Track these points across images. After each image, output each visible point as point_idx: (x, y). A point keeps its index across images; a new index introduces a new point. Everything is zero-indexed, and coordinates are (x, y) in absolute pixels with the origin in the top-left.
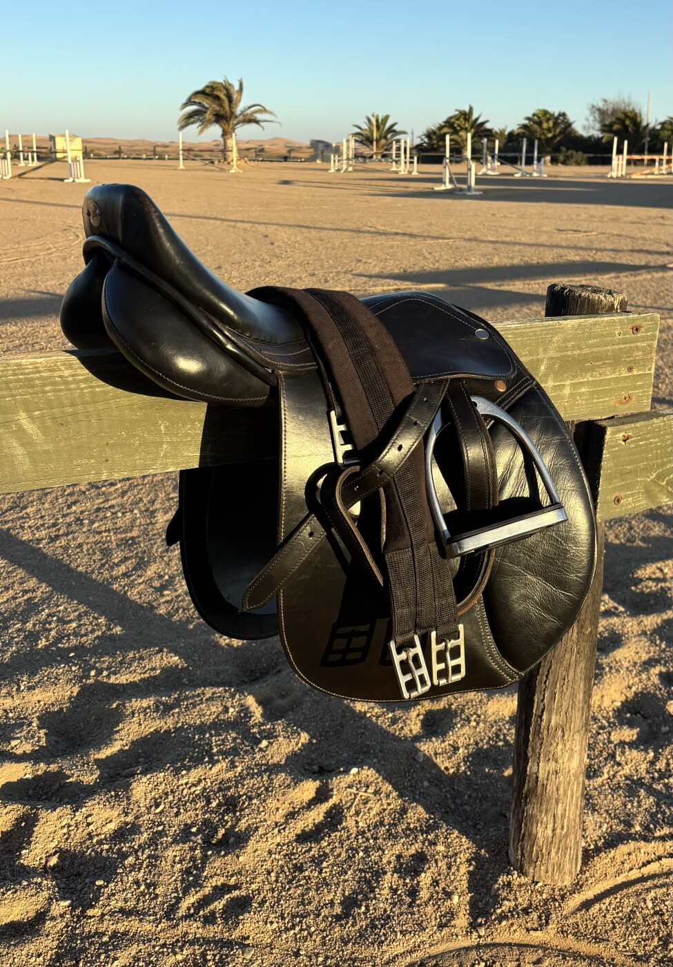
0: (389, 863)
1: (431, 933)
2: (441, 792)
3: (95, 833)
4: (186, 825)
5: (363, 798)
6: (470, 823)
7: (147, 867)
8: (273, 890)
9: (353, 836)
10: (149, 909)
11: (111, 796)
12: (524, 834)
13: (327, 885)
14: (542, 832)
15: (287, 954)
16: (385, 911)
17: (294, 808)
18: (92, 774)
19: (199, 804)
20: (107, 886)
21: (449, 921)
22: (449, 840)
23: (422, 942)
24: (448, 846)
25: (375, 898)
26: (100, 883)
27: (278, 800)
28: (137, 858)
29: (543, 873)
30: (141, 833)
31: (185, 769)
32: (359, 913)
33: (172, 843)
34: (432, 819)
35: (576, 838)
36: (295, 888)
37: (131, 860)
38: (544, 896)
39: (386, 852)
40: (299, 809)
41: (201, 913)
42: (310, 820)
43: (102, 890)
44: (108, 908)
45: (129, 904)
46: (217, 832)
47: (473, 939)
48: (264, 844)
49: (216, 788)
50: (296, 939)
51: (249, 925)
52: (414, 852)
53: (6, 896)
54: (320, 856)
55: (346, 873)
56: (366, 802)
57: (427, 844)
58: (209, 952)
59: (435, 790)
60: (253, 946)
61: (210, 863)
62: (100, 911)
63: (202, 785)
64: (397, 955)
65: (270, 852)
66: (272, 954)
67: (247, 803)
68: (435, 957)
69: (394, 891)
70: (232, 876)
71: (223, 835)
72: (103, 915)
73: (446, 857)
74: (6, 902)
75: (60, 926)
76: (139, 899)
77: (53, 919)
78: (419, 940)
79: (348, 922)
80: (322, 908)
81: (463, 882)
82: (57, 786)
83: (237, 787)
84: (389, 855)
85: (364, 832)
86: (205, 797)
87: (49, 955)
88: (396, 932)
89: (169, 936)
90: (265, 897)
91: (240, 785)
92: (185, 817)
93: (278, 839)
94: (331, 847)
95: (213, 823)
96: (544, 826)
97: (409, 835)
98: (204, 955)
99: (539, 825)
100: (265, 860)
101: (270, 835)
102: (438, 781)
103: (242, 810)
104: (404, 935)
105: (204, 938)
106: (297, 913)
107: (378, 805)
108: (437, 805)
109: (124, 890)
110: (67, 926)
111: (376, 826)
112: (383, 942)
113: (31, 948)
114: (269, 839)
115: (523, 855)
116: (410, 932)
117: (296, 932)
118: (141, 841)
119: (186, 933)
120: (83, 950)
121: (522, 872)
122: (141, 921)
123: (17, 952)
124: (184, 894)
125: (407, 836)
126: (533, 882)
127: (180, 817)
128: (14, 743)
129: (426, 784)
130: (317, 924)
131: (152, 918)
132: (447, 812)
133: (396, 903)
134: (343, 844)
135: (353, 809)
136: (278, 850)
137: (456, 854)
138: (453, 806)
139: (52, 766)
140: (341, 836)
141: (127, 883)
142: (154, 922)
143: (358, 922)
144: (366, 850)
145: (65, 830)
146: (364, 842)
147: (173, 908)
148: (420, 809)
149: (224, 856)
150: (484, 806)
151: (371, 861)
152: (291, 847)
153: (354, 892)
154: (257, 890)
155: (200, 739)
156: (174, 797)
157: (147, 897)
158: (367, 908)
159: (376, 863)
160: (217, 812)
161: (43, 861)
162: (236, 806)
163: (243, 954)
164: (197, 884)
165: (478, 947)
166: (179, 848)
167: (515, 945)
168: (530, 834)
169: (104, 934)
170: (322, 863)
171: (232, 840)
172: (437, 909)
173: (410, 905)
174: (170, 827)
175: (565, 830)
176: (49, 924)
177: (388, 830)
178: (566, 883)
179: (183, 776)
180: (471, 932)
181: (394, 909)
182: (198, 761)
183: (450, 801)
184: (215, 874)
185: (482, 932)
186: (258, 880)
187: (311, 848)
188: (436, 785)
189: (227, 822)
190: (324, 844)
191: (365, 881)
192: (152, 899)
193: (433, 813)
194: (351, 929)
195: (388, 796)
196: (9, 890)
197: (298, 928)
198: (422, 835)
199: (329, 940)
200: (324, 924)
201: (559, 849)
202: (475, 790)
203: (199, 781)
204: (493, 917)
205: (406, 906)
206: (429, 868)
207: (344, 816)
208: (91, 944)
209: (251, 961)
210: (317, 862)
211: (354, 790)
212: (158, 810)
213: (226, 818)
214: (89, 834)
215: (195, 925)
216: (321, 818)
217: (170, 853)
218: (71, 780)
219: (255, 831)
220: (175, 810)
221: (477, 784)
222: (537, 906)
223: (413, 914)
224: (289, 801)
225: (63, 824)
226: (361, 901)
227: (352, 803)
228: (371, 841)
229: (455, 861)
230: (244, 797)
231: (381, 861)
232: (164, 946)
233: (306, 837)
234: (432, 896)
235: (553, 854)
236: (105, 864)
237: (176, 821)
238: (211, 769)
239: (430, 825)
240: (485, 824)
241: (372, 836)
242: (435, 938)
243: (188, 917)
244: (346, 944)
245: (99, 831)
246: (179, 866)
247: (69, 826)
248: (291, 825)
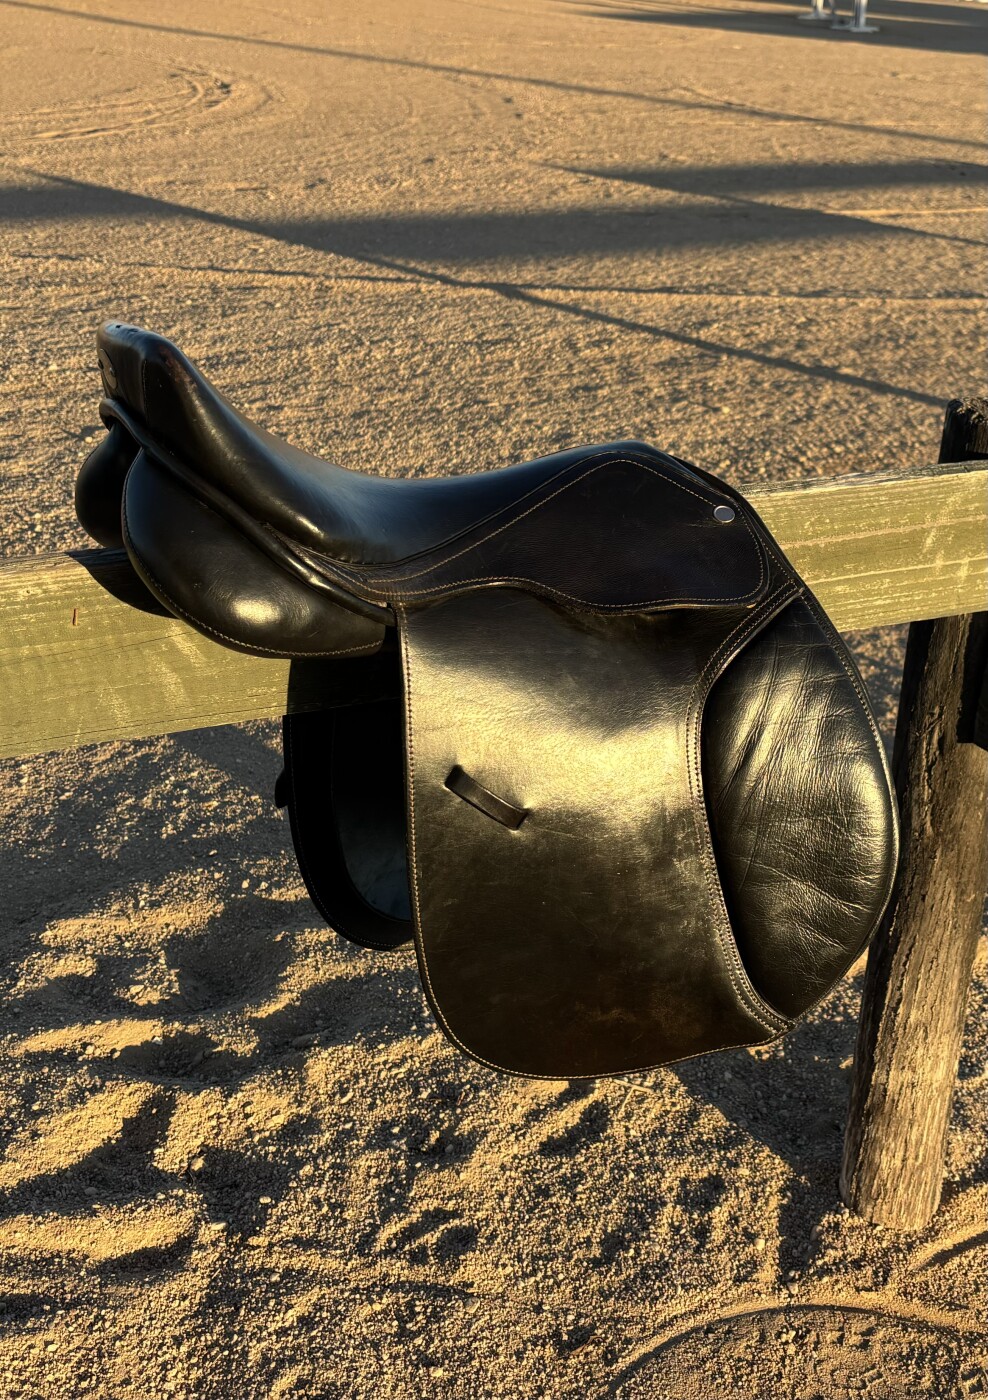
0: (670, 1189)
1: (724, 1288)
2: (750, 1088)
3: (256, 1129)
4: (384, 1122)
5: (637, 1093)
6: (788, 1136)
7: (331, 1180)
8: (506, 1221)
9: (621, 1149)
10: (335, 1239)
11: (278, 1077)
12: (862, 1162)
13: (583, 1217)
14: (888, 1161)
15: (525, 1309)
16: (662, 1256)
17: (538, 1105)
18: (249, 1042)
19: (403, 1094)
20: (276, 1206)
21: (750, 1273)
22: (757, 1161)
23: (712, 1300)
24: (754, 1169)
25: (649, 1238)
26: (265, 1200)
27: (516, 1092)
28: (317, 1168)
29: (884, 1214)
30: (322, 1132)
31: (383, 1042)
32: (625, 1258)
33: (365, 1148)
34: (734, 1128)
35: (934, 1171)
36: (538, 1219)
37: (307, 1169)
38: (884, 1244)
39: (667, 1174)
40: (546, 1106)
41: (407, 1247)
42: (561, 1124)
43: (269, 1211)
44: (278, 1236)
45: (306, 1231)
46: (428, 1135)
47: (781, 1299)
48: (495, 1156)
49: (427, 1071)
50: (538, 1288)
51: (474, 1269)
52: (706, 1175)
53: (135, 1214)
54: (574, 1176)
55: (610, 1202)
56: (641, 1099)
57: (724, 1165)
58: (417, 1303)
59: (740, 1085)
60: (478, 1296)
61: (419, 1179)
62: (268, 1239)
63: (407, 1065)
64: (676, 1317)
65: (503, 1167)
66: (504, 1307)
67: (471, 1096)
68: (727, 1321)
69: (675, 1229)
70: (450, 1199)
71: (437, 1140)
72: (271, 1245)
73: (751, 1184)
74: (137, 1222)
75: (213, 1257)
76: (320, 1226)
77: (202, 1247)
78: (707, 1298)
79: (610, 1269)
80: (575, 1249)
81: (772, 1221)
82: (199, 1057)
83: (457, 1071)
84: (671, 1180)
85: (637, 1144)
86: (411, 1083)
87: (198, 1297)
88: (676, 1286)
89: (363, 1278)
90: (495, 1230)
91: (462, 1069)
92: (383, 1112)
93: (515, 1150)
94: (590, 1163)
95: (423, 1122)
96: (890, 1154)
97: (701, 1151)
98: (410, 1305)
99: (884, 1152)
100: (497, 1179)
101: (504, 1142)
102: (746, 1071)
103: (465, 1105)
104: (687, 1291)
105: (410, 1283)
106: (540, 1253)
107: (658, 1105)
108: (742, 1108)
109: (299, 1212)
110: (221, 1258)
111: (654, 1136)
112: (657, 1298)
113: (173, 1287)
114: (503, 1150)
115: (858, 1188)
116: (696, 1288)
117: (538, 1279)
118: (322, 1143)
119: (387, 1275)
120: (246, 1293)
121: (856, 1210)
122: (323, 1255)
123: (154, 1293)
124: (383, 1221)
125: (698, 1152)
126: (871, 1224)
127: (376, 1112)
128: (134, 989)
129: (728, 1075)
130: (567, 1270)
131: (338, 1252)
132: (755, 1119)
133: (678, 1247)
134: (606, 1160)
135: (623, 1109)
136: (515, 1165)
137: (765, 1181)
138: (765, 1110)
139: (191, 1027)
140: (604, 1148)
141: (303, 1202)
142: (341, 1257)
143: (624, 1269)
144: (639, 1171)
145: (214, 1122)
146: (636, 1159)
147: (368, 1240)
148: (718, 1114)
149: (438, 1171)
150: (810, 1112)
151: (645, 1186)
152: (533, 1162)
153: (620, 1228)
154: (485, 1219)
155: (404, 995)
156: (367, 1081)
157: (332, 1222)
158: (637, 1251)
159: (652, 1190)
160: (429, 1106)
161: (185, 1165)
162: (456, 1100)
163: (464, 1307)
164: (402, 1207)
165: (788, 1309)
166: (375, 1156)
167: (840, 1308)
168: (871, 1163)
169: (272, 1271)
170: (576, 1187)
171: (450, 1147)
172: (735, 1256)
173: (697, 1250)
174: (362, 1125)
175: (920, 1160)
176: (196, 1255)
177: (671, 1143)
178: (916, 1227)
179: (380, 1051)
180: (780, 1290)
181: (674, 1255)
182: (400, 1031)
183: (761, 1102)
184: (426, 1195)
185: (795, 1289)
186: (486, 1206)
187: (561, 1163)
188: (743, 1077)
189: (443, 1122)
190: (580, 1159)
191: (635, 1214)
192: (340, 1225)
193: (735, 1120)
194: (613, 1279)
195: (672, 1093)
196: (140, 1205)
197: (540, 1275)
198: (719, 1151)
199: (584, 1293)
200: (576, 1271)
201: (909, 1184)
202: (799, 1087)
203: (404, 1060)
204: (811, 1271)
205: (691, 1252)
206: (726, 1200)
207: (609, 1120)
208: (256, 1284)
209: (475, 1316)
210: (570, 1184)
211: (624, 1082)
212: (344, 1100)
213: (441, 1116)
214: (248, 1129)
215: (398, 1264)
216: (577, 1120)
217: (362, 1162)
218: (219, 1049)
219: (482, 1137)
220: (369, 1100)
221: (801, 1079)
222: (873, 1257)
223: (700, 1262)
224: (532, 1095)
225: (211, 1114)
226: (629, 1242)
227: (622, 1101)
228: (647, 1158)
229: (763, 1191)
230: (468, 1086)
231: (659, 1187)
232: (356, 1290)
233: (555, 1147)
234: (728, 1239)
235: (902, 1187)
236: (272, 1174)
237: (371, 1117)
238: (420, 1042)
239: (731, 1137)
240: (809, 1138)
241: (648, 1149)
242: (729, 1296)
243: (388, 1252)
244: (606, 1299)
245: (262, 1126)
246: (375, 1181)
247: (219, 1117)
248: (534, 1129)
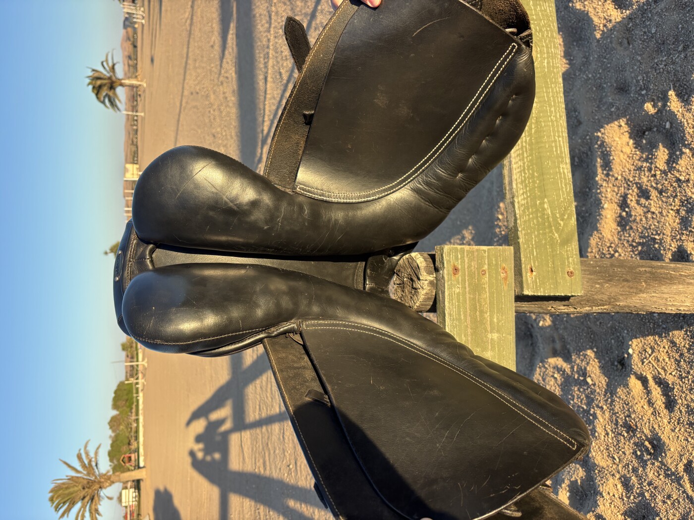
3: (621, 496)
4: (633, 453)
5: (653, 359)
7: (655, 491)
9: (681, 383)
10: (685, 509)
11: (599, 474)
17: (646, 399)
19: (622, 440)
27: (636, 403)
28: (647, 491)
30: (630, 478)
31: (595, 432)
33: (644, 470)
34: (686, 332)
37: (647, 494)
40: (647, 396)
42: (658, 396)
45: (677, 516)
46: (646, 446)
48: (666, 431)
49: (614, 426)
54: (688, 408)
56: (657, 360)
61: (667, 463)
63: (609, 430)
65: (673, 431)
67: (633, 421)
70: (681, 460)
71: (649, 443)
76: (676, 509)
82: (580, 489)
83: (618, 417)
85: (681, 375)
86: (618, 434)
91: (617, 415)
92: (629, 451)
93: (665, 421)
94: (684, 399)
95: (638, 442)
100: (678, 437)
101: (660, 423)
103: (636, 426)
107: (663, 354)
109: (667, 512)
111: (679, 366)
114: (664, 426)
118: (636, 481)
124: (683, 487)
127: (627, 453)
134: (684, 392)
135: (660, 370)
136: (673, 425)
140: (678, 389)
141: (662, 507)
145: (613, 506)
146: (688, 381)
147: (690, 498)
149: (666, 455)
152: (674, 418)
156: (611, 447)
157: (676, 504)
160: (631, 436)
162: (632, 427)
164: (678, 477)
166: (649, 470)
171: (655, 442)
174: (632, 462)
177: (685, 361)
179: (599, 436)
182: (591, 423)
184: (676, 465)
186: (691, 450)
187: (679, 409)
189: (641, 437)
190: (680, 401)
192: (679, 503)
193: (682, 327)
195: (658, 344)
203: (606, 430)
207: (664, 379)
211: (646, 361)
212: (618, 460)
213: (638, 436)
214: (620, 499)
216: (659, 389)
217: (651, 475)
218: (579, 481)
219: (655, 430)
220: (621, 452)
224: (640, 399)
225: (609, 505)
227: (656, 368)
228: (689, 376)
230: (627, 419)
233: (670, 404)
237: (629, 457)
238: (599, 421)
239: (690, 335)
241: (685, 373)
245: (620, 493)
246: (661, 477)
247: (611, 503)
248: (657, 407)
